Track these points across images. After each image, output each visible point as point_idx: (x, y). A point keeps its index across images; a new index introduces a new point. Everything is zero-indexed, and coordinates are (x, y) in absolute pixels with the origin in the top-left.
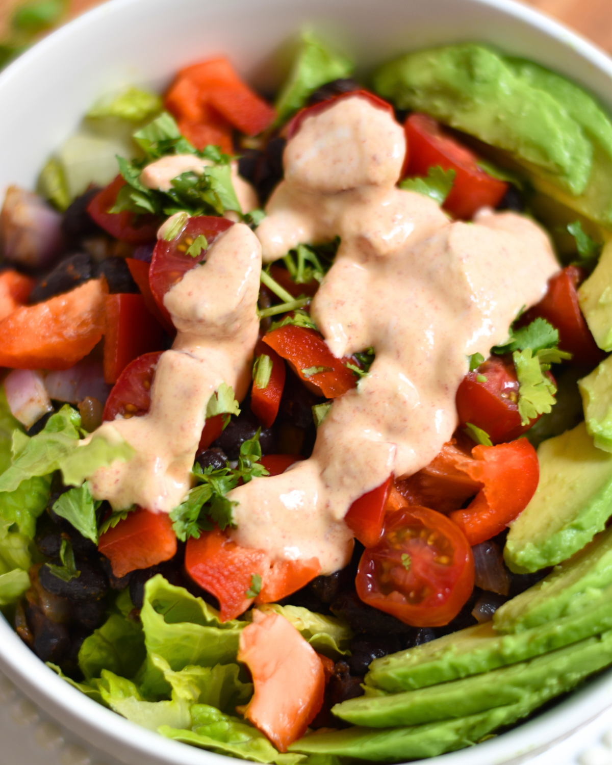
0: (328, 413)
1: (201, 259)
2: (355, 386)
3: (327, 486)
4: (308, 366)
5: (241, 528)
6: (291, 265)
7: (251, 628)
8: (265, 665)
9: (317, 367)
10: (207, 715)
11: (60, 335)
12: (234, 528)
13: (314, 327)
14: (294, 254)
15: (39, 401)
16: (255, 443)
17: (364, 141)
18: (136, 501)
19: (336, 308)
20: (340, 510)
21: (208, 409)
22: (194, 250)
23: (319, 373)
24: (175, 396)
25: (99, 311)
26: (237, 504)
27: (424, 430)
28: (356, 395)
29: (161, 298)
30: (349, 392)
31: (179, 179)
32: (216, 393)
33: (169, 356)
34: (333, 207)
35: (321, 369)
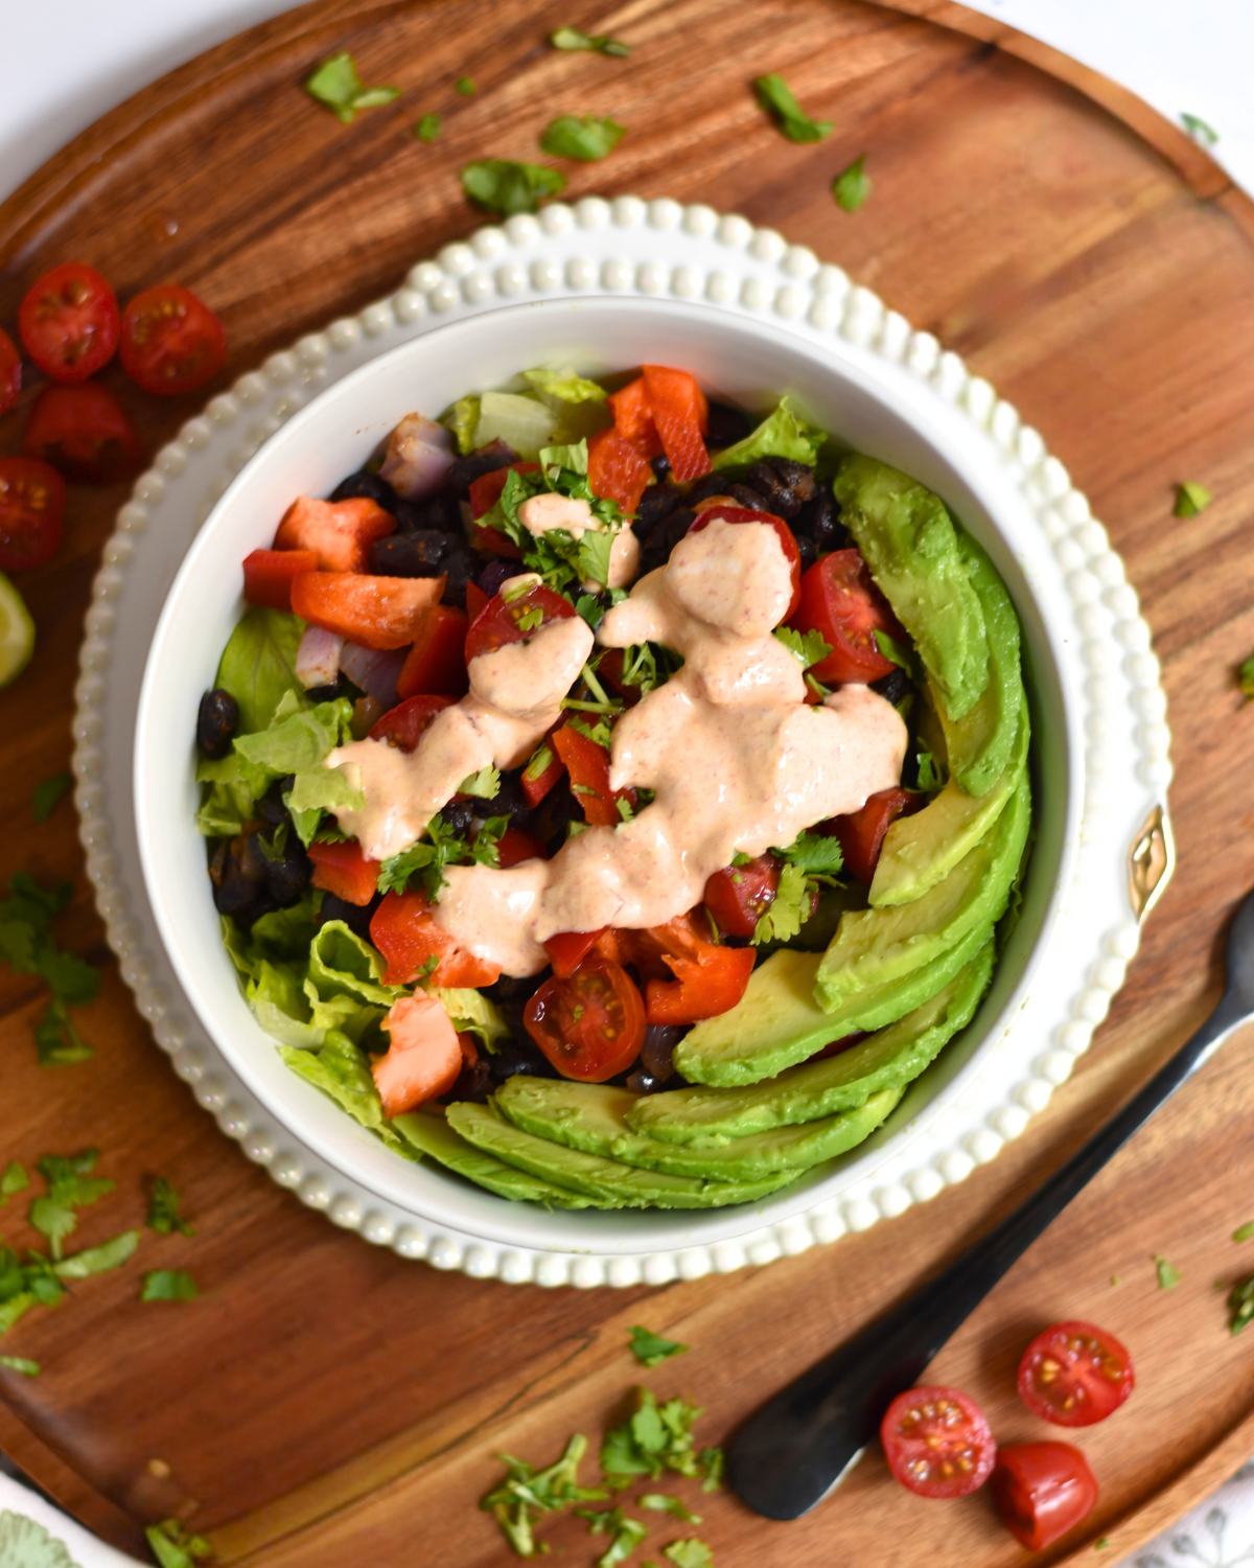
0: (582, 832)
1: (526, 638)
2: (615, 826)
3: (543, 905)
4: (581, 784)
5: (441, 907)
6: (627, 662)
7: (407, 1002)
8: (405, 1039)
9: (589, 788)
10: (339, 1046)
11: (373, 621)
12: (437, 904)
13: (607, 746)
14: (636, 650)
15: (325, 673)
16: (503, 823)
17: (747, 588)
18: (358, 834)
19: (637, 739)
20: (543, 935)
21: (465, 784)
22: (525, 624)
23: (589, 795)
24: (439, 757)
25: (422, 613)
26: (447, 885)
27: (662, 896)
28: (612, 833)
29: (470, 658)
30: (608, 827)
31: (553, 533)
32: (478, 774)
33: (454, 714)
34: (693, 629)
35: (592, 793)
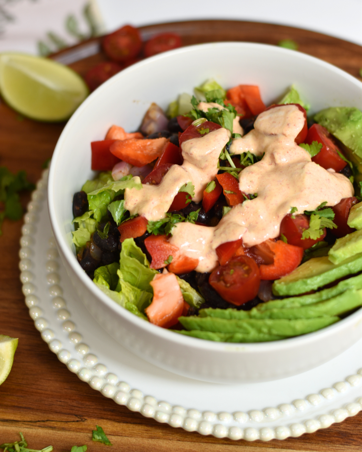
0: (229, 211)
1: (202, 136)
2: (242, 202)
3: (215, 235)
4: (228, 190)
5: (173, 236)
6: (242, 158)
7: (160, 275)
8: (160, 291)
9: (231, 191)
10: (131, 307)
11: (142, 151)
12: (170, 236)
13: (237, 178)
14: (245, 154)
15: (123, 173)
16: (196, 214)
17: (287, 118)
18: (138, 213)
19: (249, 174)
20: (216, 245)
21: (182, 188)
22: (202, 132)
23: (231, 194)
24: (170, 180)
26: (176, 226)
27: (263, 229)
28: (241, 206)
29: (181, 143)
30: (239, 204)
31: (211, 109)
32: (186, 184)
34: (267, 140)
35: (232, 193)
